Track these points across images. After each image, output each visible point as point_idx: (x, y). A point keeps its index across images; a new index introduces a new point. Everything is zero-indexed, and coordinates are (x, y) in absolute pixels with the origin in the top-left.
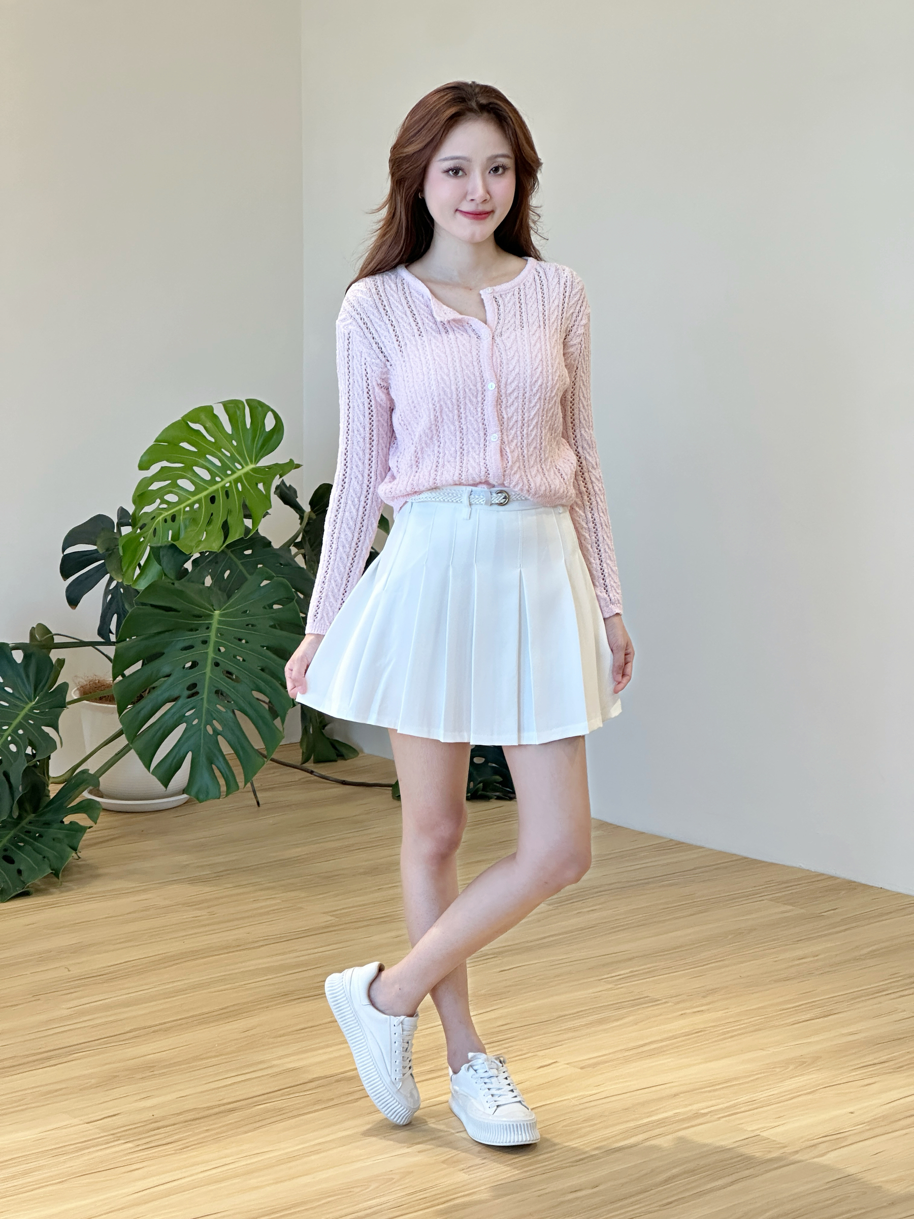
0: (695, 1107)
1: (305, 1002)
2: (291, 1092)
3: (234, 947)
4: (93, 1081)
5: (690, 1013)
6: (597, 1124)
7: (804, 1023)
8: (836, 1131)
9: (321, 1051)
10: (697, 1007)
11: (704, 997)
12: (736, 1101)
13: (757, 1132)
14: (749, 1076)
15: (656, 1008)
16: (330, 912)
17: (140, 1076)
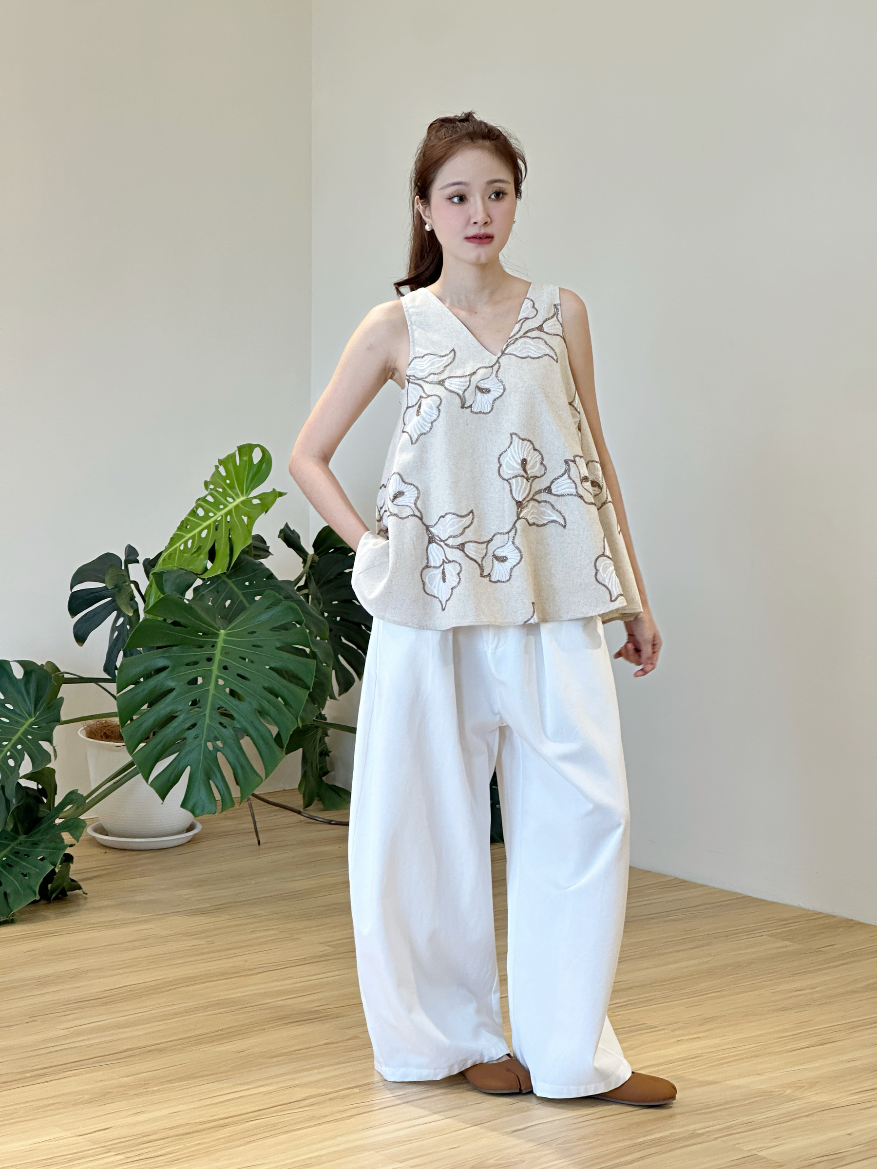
0: (692, 1127)
1: (300, 1025)
2: (285, 1109)
3: (232, 973)
4: (86, 1097)
5: (687, 1040)
6: (592, 1142)
7: (804, 1050)
8: (836, 1151)
9: (316, 1071)
10: (694, 1034)
11: (701, 1025)
12: (734, 1122)
13: (754, 1152)
14: (745, 1100)
15: (650, 1034)
16: (329, 942)
17: (132, 1093)
